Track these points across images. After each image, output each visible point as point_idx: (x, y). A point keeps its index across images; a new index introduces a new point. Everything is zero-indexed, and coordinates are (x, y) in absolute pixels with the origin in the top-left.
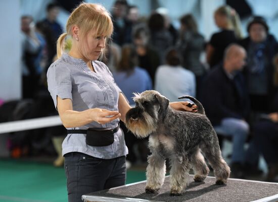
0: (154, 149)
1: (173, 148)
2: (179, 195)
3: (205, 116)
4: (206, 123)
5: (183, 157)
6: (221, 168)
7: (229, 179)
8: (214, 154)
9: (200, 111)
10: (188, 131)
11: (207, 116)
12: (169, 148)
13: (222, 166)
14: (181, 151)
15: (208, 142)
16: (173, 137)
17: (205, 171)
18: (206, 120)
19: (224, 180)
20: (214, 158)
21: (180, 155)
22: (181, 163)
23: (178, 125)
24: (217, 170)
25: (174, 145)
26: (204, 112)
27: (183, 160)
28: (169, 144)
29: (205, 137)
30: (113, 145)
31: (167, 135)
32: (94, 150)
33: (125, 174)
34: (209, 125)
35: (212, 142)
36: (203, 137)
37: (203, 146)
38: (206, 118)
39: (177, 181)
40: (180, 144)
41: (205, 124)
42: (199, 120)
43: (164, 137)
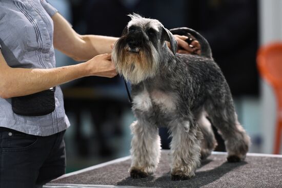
0: (142, 113)
1: (175, 108)
2: (185, 178)
3: (212, 59)
4: (215, 71)
5: (190, 122)
6: (236, 139)
7: (248, 154)
8: (226, 118)
9: (204, 52)
10: (193, 82)
11: (216, 61)
12: (169, 110)
13: (239, 136)
14: (186, 113)
15: (217, 100)
16: (174, 91)
17: (211, 144)
18: (214, 66)
19: (241, 156)
20: (227, 125)
21: (186, 119)
22: (188, 131)
23: (180, 73)
24: (230, 142)
25: (176, 104)
26: (211, 54)
27: (191, 126)
28: (168, 103)
29: (213, 92)
30: (53, 113)
31: (165, 89)
32: (26, 122)
33: (64, 159)
34: (219, 74)
35: (223, 101)
36: (210, 92)
37: (211, 107)
38: (215, 64)
39: (182, 159)
40: (185, 102)
41: (212, 72)
42: (204, 66)
43: (159, 93)
